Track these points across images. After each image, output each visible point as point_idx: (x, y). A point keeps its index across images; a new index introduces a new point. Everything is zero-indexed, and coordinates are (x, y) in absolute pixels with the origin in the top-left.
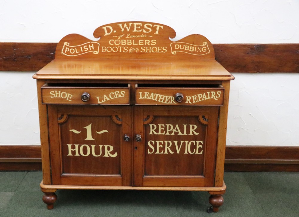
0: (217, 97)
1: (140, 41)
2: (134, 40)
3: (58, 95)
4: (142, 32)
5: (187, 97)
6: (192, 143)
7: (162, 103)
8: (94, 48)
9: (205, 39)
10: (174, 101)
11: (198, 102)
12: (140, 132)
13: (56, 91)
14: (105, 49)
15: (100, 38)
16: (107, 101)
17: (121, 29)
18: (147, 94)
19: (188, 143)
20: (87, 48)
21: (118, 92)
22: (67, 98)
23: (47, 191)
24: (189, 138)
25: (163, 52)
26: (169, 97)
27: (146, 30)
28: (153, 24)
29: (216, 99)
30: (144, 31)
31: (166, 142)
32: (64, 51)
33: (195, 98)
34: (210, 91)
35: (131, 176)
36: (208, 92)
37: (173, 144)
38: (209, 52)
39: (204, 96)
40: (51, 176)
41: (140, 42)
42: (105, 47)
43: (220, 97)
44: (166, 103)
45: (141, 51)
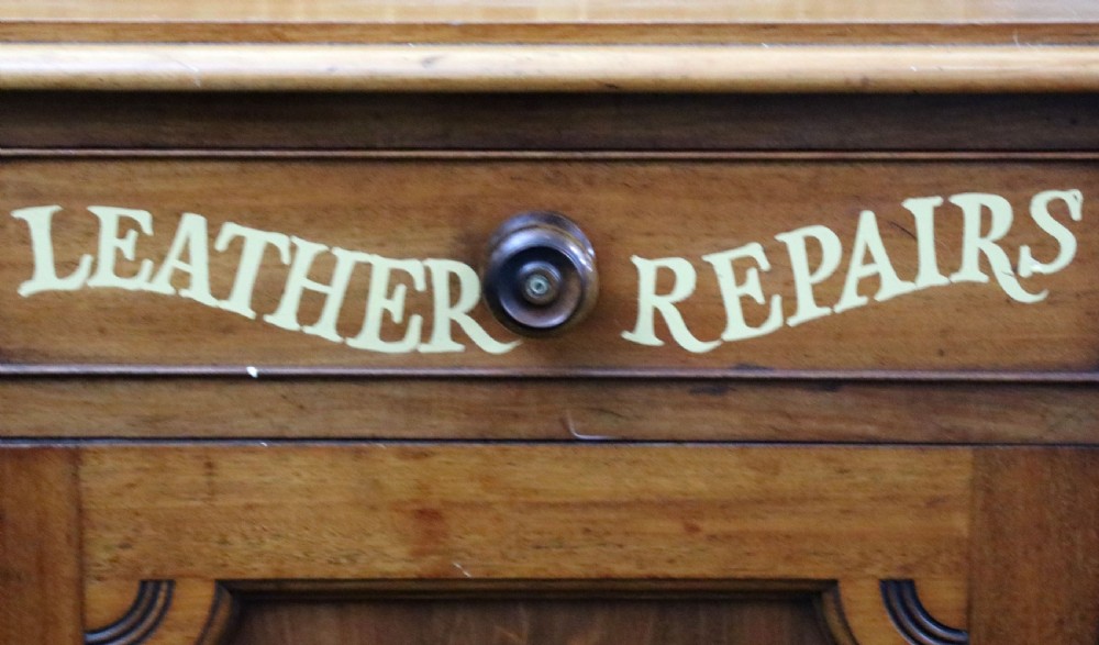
0: (1029, 265)
5: (647, 269)
7: (318, 344)
10: (479, 315)
11: (785, 330)
18: (125, 225)
26: (414, 267)
33: (752, 274)
34: (944, 190)
36: (911, 205)
39: (868, 259)
43: (1078, 260)
44: (368, 339)
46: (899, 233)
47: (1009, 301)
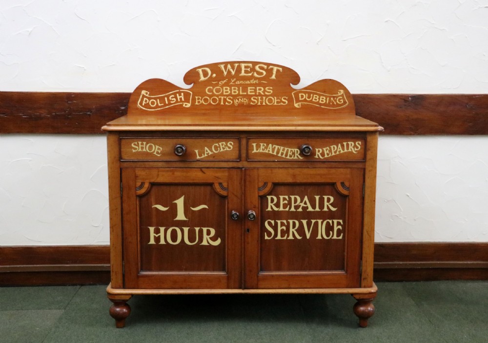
0: (356, 149)
1: (250, 89)
2: (241, 88)
3: (142, 148)
4: (253, 77)
5: (317, 150)
6: (328, 223)
7: (283, 158)
8: (184, 99)
9: (340, 86)
10: (300, 154)
11: (331, 156)
12: (254, 207)
13: (140, 143)
14: (200, 100)
15: (192, 85)
16: (209, 156)
17: (223, 72)
18: (263, 145)
19: (322, 223)
20: (175, 99)
21: (224, 143)
22: (154, 152)
23: (117, 298)
24: (323, 215)
25: (282, 104)
26: (293, 150)
27: (258, 73)
28: (268, 65)
29: (355, 152)
30: (255, 75)
31: (291, 221)
32: (141, 104)
33: (328, 150)
34: (347, 141)
35: (241, 273)
36: (344, 143)
37: (301, 224)
38: (347, 104)
39: (340, 149)
40: (124, 276)
41: (249, 91)
42: (200, 98)
43: (361, 149)
44: (288, 157)
45: (252, 103)
46: (343, 146)
47: (354, 153)
